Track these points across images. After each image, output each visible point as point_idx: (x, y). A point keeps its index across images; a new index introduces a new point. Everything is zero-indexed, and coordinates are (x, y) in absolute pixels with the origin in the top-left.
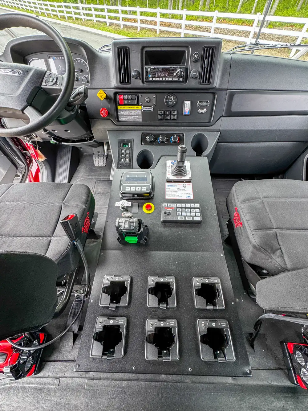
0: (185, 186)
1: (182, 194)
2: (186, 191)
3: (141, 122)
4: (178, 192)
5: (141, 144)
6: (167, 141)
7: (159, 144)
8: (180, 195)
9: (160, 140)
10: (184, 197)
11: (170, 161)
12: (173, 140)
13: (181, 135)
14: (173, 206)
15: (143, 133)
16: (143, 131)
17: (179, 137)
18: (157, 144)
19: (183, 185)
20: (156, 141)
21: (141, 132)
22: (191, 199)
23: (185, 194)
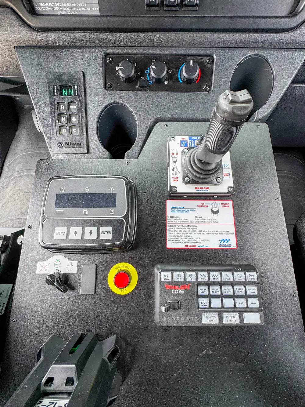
0: (215, 209)
1: (209, 232)
2: (217, 223)
3: (97, 16)
4: (200, 227)
5: (105, 87)
6: (170, 77)
7: (149, 86)
8: (203, 237)
9: (153, 74)
10: (213, 243)
11: (178, 139)
12: (185, 74)
13: (205, 59)
14: (188, 279)
15: (107, 55)
16: (108, 47)
17: (201, 64)
18: (143, 88)
19: (210, 206)
20: (143, 78)
21: (103, 51)
22: (232, 247)
23: (214, 233)
